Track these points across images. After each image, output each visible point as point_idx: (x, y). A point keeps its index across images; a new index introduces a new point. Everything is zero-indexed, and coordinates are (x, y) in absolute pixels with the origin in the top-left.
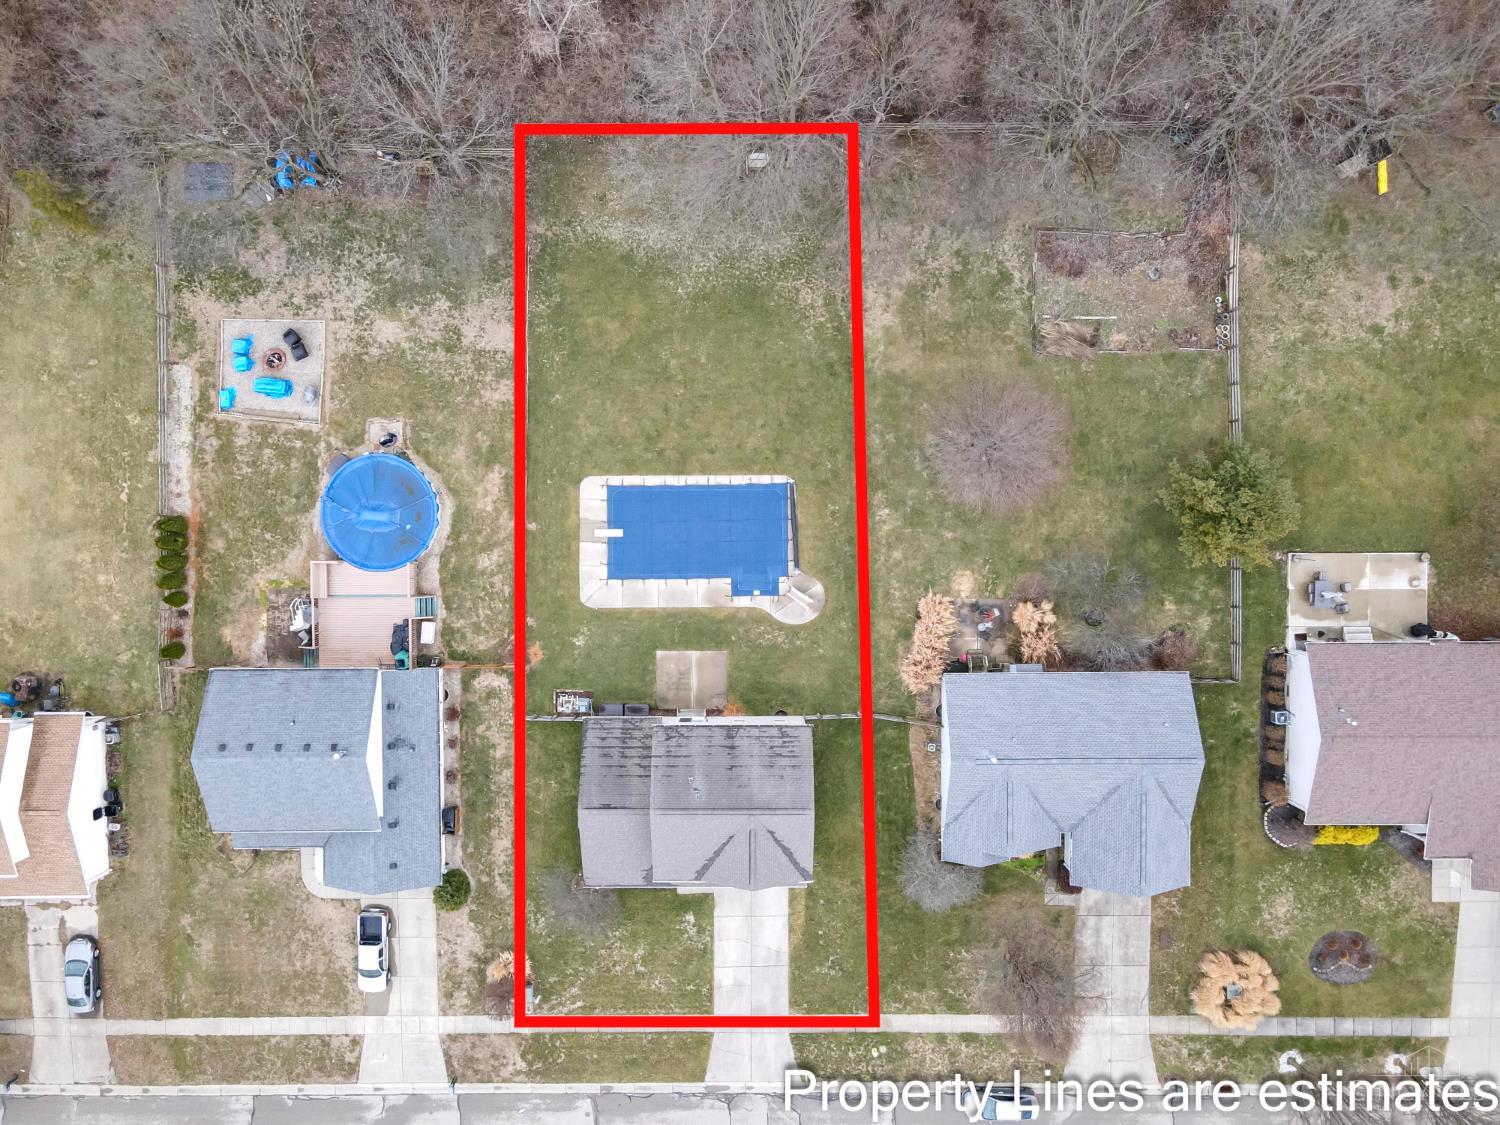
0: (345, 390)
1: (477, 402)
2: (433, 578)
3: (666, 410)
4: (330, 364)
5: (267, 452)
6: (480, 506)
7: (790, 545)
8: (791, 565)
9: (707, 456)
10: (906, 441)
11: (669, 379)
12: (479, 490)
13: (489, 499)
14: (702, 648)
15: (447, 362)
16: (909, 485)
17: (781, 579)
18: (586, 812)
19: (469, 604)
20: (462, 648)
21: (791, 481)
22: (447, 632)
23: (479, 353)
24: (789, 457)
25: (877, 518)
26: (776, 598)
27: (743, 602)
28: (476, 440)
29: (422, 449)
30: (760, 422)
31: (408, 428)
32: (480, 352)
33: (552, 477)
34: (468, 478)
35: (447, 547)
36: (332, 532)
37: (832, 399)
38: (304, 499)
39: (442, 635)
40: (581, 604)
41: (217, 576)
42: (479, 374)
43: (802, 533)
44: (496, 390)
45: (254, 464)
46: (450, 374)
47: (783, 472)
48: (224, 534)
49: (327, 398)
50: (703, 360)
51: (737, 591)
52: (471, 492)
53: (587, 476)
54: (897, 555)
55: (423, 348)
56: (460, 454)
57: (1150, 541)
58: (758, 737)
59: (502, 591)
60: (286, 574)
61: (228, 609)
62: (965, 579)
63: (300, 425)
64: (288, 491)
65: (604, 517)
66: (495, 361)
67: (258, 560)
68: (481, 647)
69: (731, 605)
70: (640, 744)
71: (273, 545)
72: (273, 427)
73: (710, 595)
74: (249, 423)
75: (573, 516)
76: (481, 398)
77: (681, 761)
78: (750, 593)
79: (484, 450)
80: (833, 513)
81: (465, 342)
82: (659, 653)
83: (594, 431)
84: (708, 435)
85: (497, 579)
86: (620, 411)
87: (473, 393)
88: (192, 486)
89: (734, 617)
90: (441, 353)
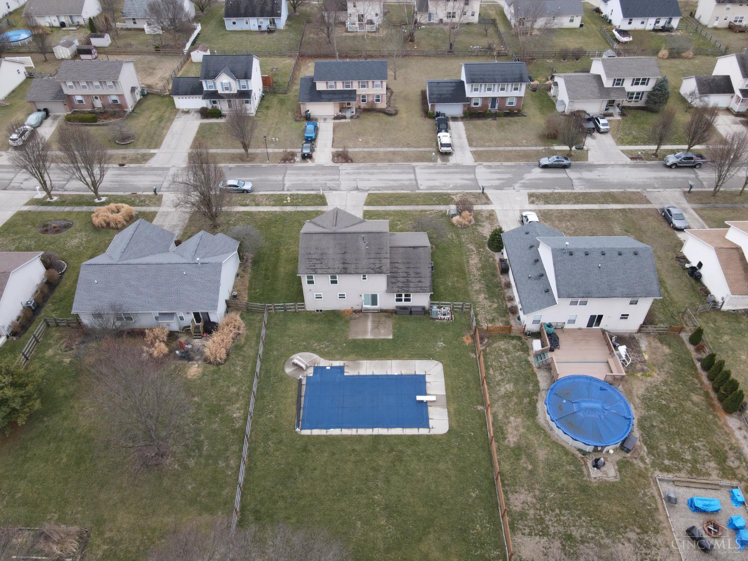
0: (644, 504)
1: (537, 493)
2: (542, 378)
3: (387, 481)
4: (665, 525)
5: (689, 457)
6: (519, 420)
7: (303, 393)
8: (304, 382)
9: (357, 447)
10: (210, 461)
11: (386, 507)
12: (522, 430)
13: (513, 424)
14: (365, 340)
15: (569, 526)
16: (215, 431)
17: (311, 375)
18: (426, 245)
19: (515, 364)
20: (514, 342)
21: (298, 430)
22: (526, 349)
23: (544, 533)
24: (298, 447)
25: (242, 412)
26: (316, 365)
27: (337, 363)
28: (531, 463)
29: (570, 457)
30: (317, 472)
31: (586, 473)
32: (544, 535)
33: (470, 437)
34: (531, 437)
35: (537, 395)
36: (618, 398)
37: (260, 492)
38: (647, 424)
39: (528, 347)
40: (442, 363)
41: (688, 380)
42: (540, 515)
43: (295, 400)
44: (523, 503)
45: (695, 449)
46: (563, 515)
47: (304, 436)
48: (694, 404)
49: (657, 497)
50: (359, 524)
51: (341, 369)
52: (528, 429)
53: (444, 434)
54: (234, 389)
55: (592, 538)
56: (542, 454)
57: (62, 395)
58: (329, 268)
59: (494, 371)
60: (642, 380)
61: (672, 362)
62: (192, 374)
63: (670, 476)
64: (661, 430)
65: (430, 409)
66: (529, 527)
67: (664, 388)
68: (502, 342)
69: (345, 362)
70: (399, 279)
71: (657, 397)
72: (691, 475)
73: (358, 366)
74: (711, 478)
75: (452, 411)
76: (535, 496)
77: (372, 256)
78: (332, 367)
79: (524, 457)
80: (271, 413)
81: (557, 544)
82: (391, 337)
83: (441, 466)
84: (356, 462)
85: (499, 378)
86: (424, 481)
87: (542, 500)
88: (733, 435)
89: (342, 355)
90: (576, 533)
